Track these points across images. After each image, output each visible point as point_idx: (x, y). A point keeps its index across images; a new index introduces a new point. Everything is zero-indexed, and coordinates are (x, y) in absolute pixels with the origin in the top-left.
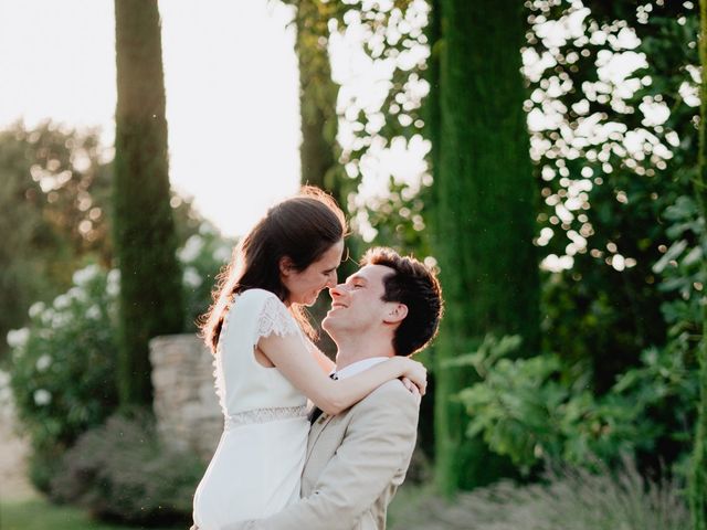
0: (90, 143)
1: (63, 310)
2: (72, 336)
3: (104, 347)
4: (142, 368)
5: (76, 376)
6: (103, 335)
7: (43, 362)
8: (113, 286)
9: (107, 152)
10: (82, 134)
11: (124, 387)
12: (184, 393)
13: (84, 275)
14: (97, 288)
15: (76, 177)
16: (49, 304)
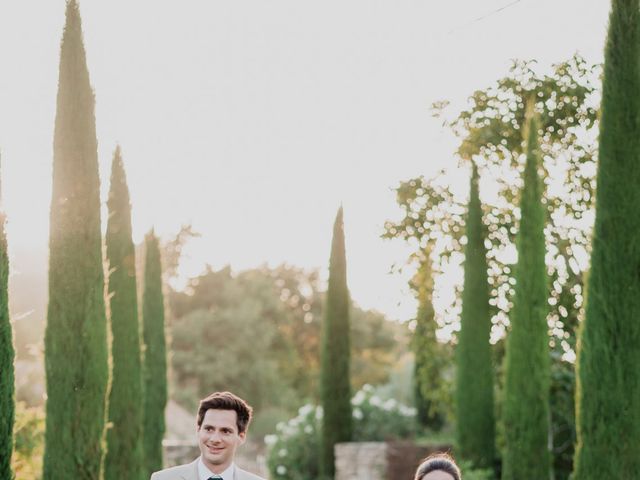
0: (313, 278)
1: (294, 427)
2: (297, 440)
3: (313, 446)
4: (331, 458)
5: (298, 461)
6: (313, 440)
7: (283, 453)
8: (320, 413)
9: (323, 286)
10: (308, 270)
11: (322, 467)
12: (349, 472)
13: (305, 410)
14: (311, 417)
15: (302, 301)
16: (287, 424)
